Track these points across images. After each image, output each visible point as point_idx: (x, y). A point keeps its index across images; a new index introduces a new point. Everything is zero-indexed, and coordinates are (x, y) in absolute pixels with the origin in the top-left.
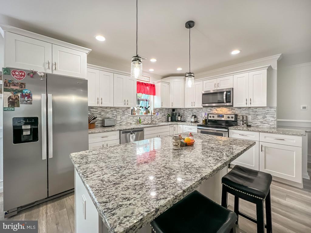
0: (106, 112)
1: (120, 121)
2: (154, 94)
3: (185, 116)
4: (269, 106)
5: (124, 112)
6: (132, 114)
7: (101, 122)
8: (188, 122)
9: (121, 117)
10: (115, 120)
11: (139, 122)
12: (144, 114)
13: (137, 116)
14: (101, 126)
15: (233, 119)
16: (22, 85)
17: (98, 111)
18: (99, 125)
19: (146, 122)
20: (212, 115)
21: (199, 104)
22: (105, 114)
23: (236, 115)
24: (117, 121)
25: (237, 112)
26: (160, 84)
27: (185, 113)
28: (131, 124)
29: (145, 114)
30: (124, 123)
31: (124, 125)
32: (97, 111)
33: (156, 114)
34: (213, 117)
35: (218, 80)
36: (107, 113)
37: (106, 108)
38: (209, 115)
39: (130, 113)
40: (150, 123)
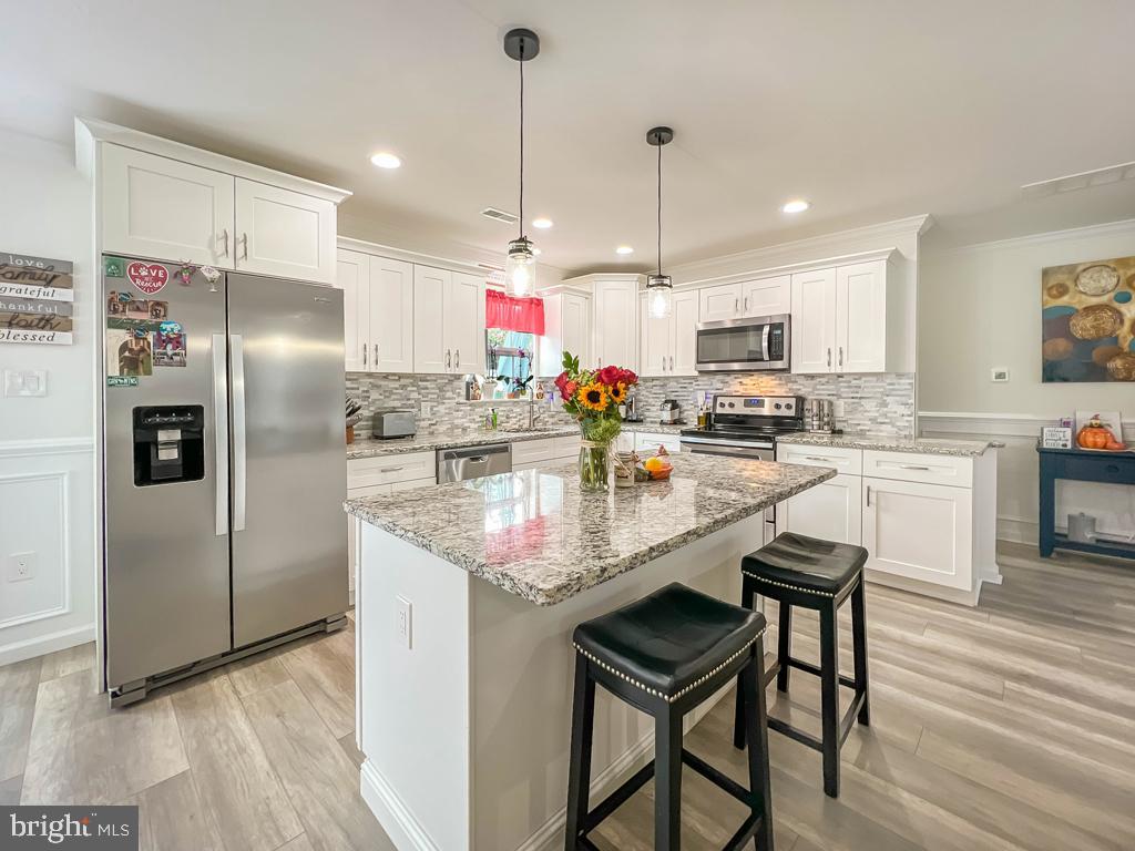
0: (385, 391)
1: (429, 420)
2: (540, 331)
3: (641, 404)
4: (893, 369)
5: (441, 390)
6: (468, 399)
7: (370, 423)
8: (652, 422)
9: (431, 409)
10: (415, 419)
11: (492, 423)
12: (506, 399)
13: (482, 405)
14: (370, 438)
15: (792, 413)
16: (158, 308)
17: (361, 389)
18: (364, 433)
19: (512, 424)
20: (726, 401)
21: (686, 366)
22: (382, 397)
23: (801, 400)
24: (419, 420)
25: (804, 389)
26: (559, 297)
27: (644, 393)
28: (464, 429)
29: (510, 396)
30: (442, 428)
31: (444, 433)
32: (356, 386)
33: (547, 396)
34: (731, 405)
35: (747, 289)
36: (387, 394)
37: (386, 376)
38: (719, 400)
39: (463, 392)
40: (524, 426)
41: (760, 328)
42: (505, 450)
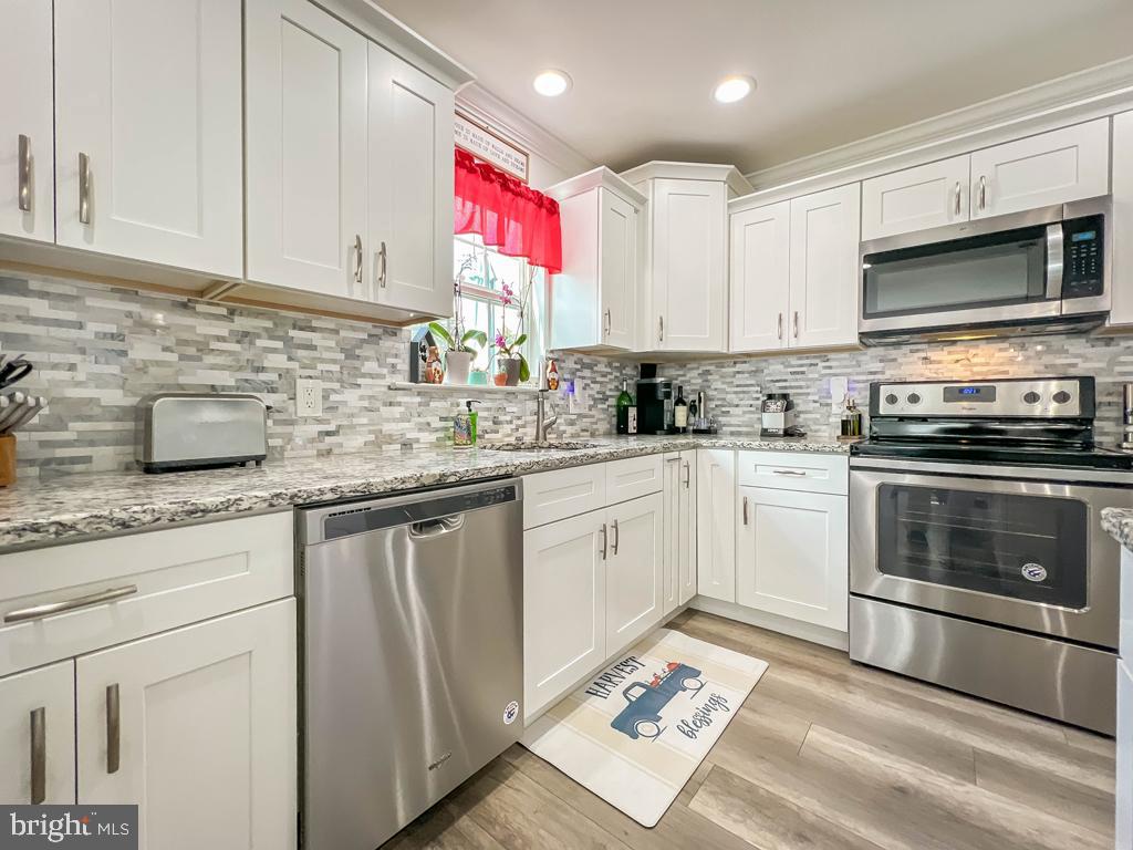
0: (182, 342)
1: (319, 421)
2: (554, 263)
5: (350, 354)
6: (414, 377)
7: (130, 425)
9: (325, 398)
11: (467, 431)
12: (492, 385)
13: (451, 392)
14: (127, 469)
17: (93, 327)
18: (105, 455)
19: (505, 434)
20: (902, 392)
21: (840, 321)
22: (173, 357)
23: (1089, 384)
24: (292, 423)
28: (407, 445)
29: (500, 380)
30: (355, 442)
31: (358, 453)
32: (71, 316)
33: (564, 386)
34: (914, 399)
35: (983, 163)
36: (192, 351)
38: (884, 391)
39: (404, 365)
40: (528, 439)
41: (1040, 231)
42: (509, 494)
